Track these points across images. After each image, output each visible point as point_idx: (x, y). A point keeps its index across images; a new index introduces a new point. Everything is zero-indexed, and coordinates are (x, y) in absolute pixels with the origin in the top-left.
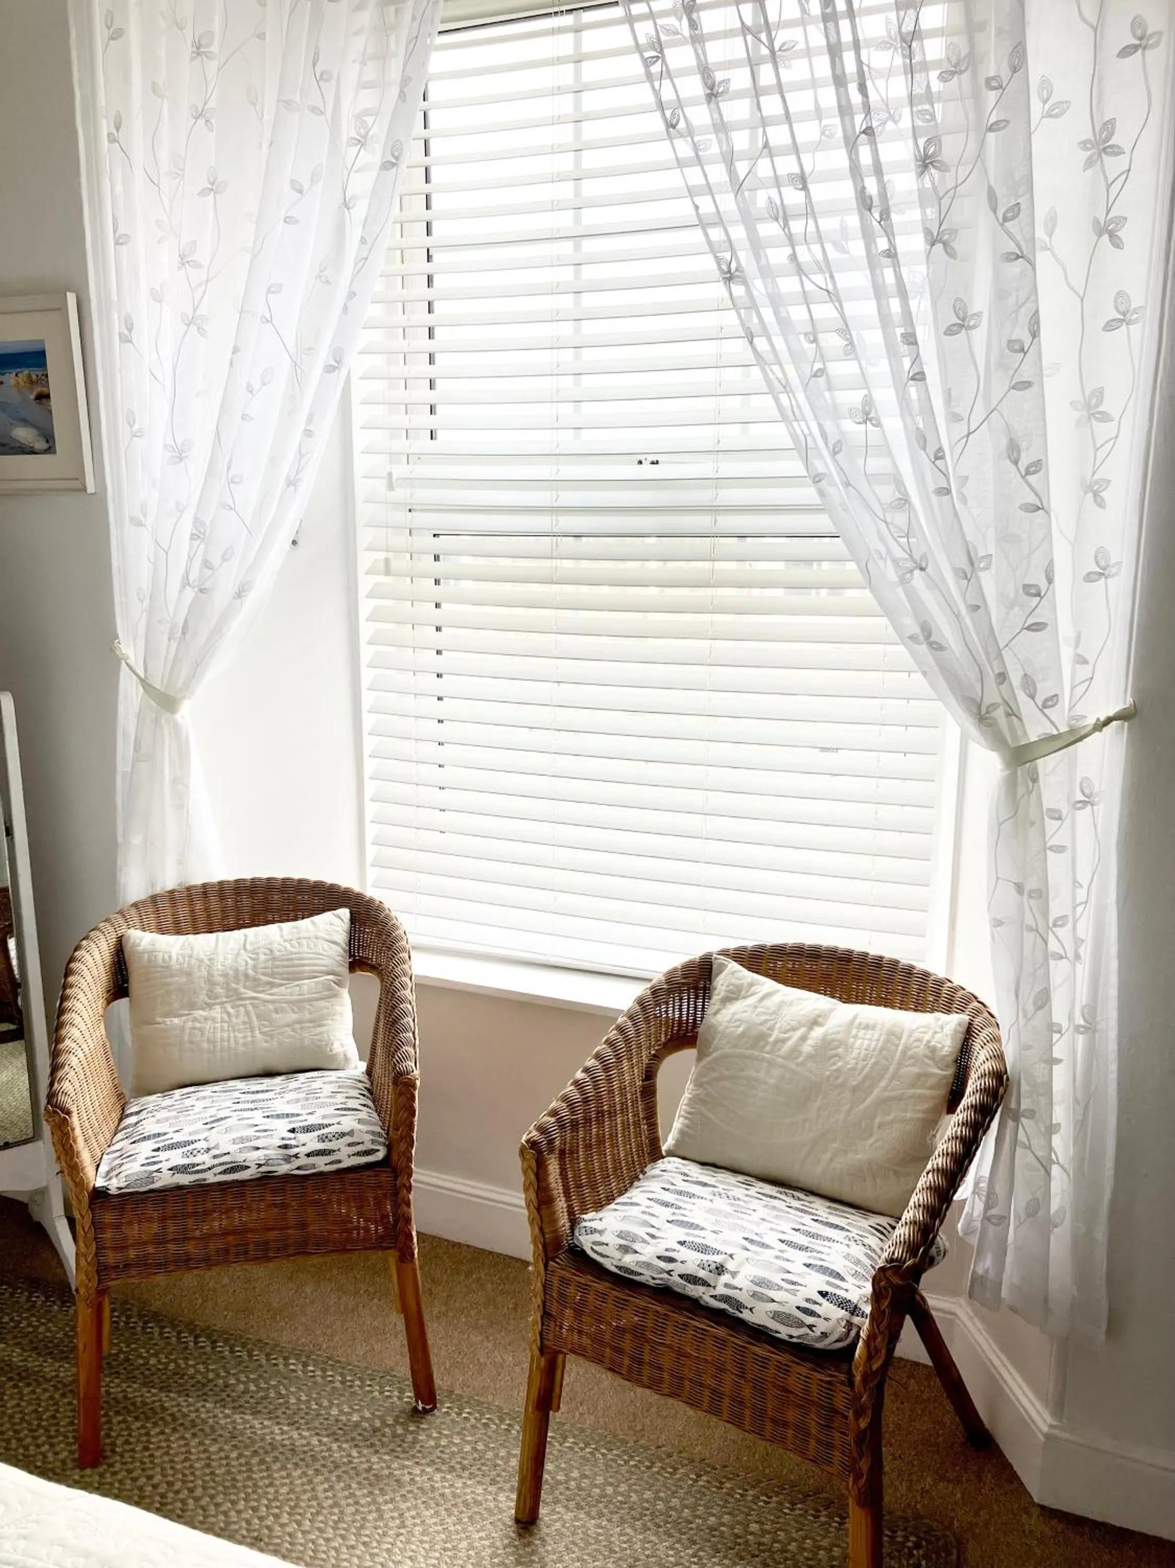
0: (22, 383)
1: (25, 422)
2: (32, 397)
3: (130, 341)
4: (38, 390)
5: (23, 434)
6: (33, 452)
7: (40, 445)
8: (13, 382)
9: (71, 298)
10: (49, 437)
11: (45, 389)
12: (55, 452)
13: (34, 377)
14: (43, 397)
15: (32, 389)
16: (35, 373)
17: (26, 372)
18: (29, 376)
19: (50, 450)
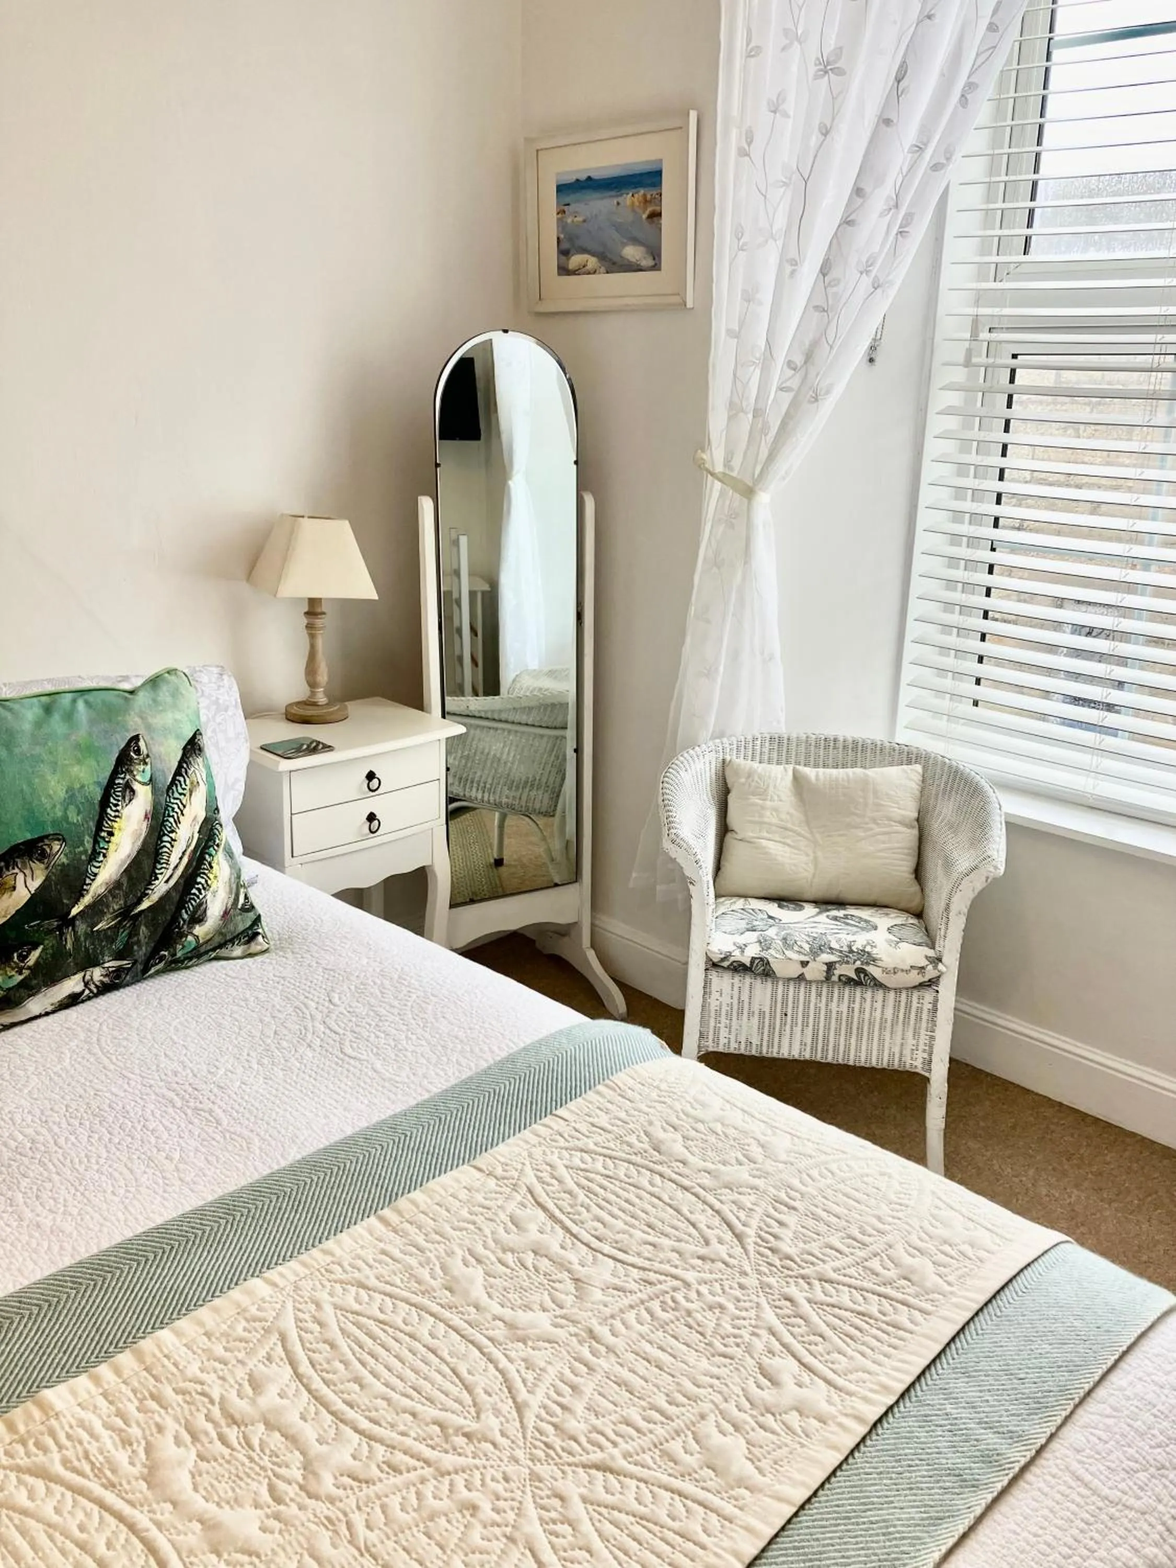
0: (637, 204)
1: (635, 241)
2: (644, 216)
3: (748, 155)
4: (650, 209)
5: (632, 253)
6: (639, 269)
7: (650, 262)
8: (628, 202)
9: (693, 115)
10: (655, 253)
11: (658, 208)
12: (659, 269)
13: (649, 197)
14: (656, 216)
15: (645, 209)
16: (650, 193)
17: (642, 192)
18: (645, 195)
19: (656, 267)
